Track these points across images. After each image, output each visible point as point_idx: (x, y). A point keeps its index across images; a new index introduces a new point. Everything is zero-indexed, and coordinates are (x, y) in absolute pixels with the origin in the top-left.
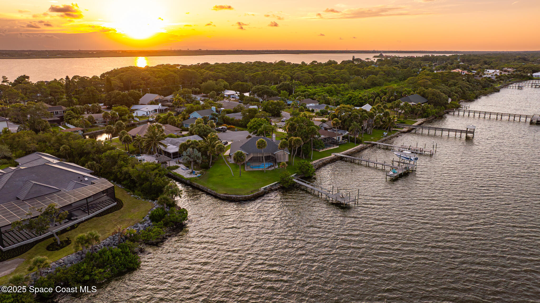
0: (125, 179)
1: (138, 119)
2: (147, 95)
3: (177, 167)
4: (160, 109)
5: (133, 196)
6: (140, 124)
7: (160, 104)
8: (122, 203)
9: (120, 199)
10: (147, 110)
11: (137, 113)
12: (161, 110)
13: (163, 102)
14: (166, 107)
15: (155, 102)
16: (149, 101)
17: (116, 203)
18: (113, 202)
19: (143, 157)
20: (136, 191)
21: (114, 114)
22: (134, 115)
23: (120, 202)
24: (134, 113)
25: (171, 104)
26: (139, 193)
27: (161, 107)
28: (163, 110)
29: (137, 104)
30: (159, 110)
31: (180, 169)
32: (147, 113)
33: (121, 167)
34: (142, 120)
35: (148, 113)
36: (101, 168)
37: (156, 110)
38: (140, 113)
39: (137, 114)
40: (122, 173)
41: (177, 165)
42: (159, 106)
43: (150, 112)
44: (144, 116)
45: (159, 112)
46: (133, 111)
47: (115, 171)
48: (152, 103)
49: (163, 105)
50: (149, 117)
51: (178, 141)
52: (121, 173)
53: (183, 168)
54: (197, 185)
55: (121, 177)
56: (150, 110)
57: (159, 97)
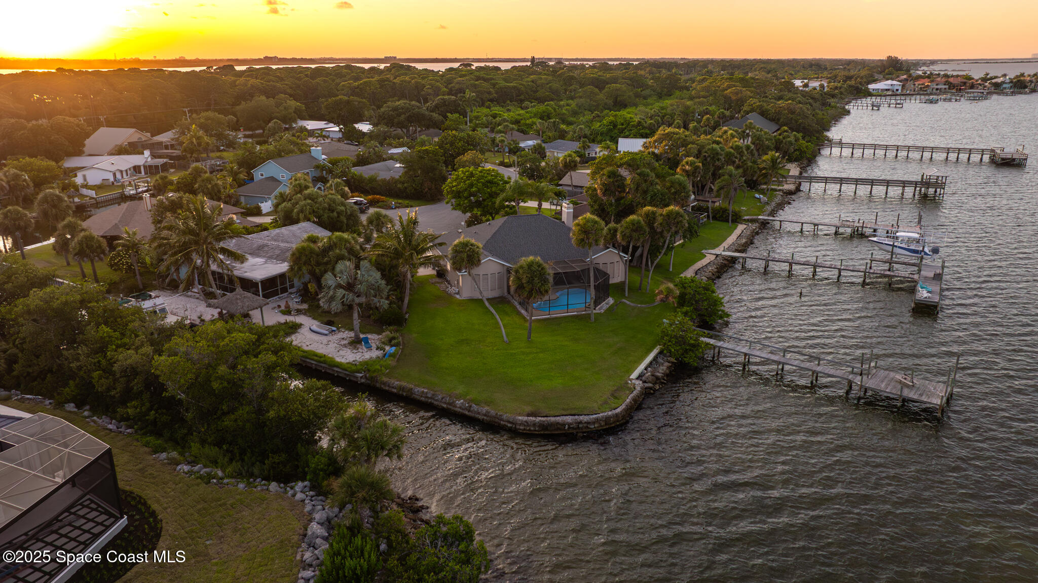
0: (127, 396)
1: (92, 193)
2: (103, 131)
3: (294, 328)
4: (147, 164)
5: (186, 468)
6: (98, 205)
7: (147, 153)
8: (153, 514)
9: (137, 491)
10: (113, 168)
11: (84, 176)
12: (150, 167)
13: (155, 149)
14: (165, 160)
15: (132, 148)
16: (110, 146)
17: (124, 521)
18: (111, 515)
19: (158, 301)
20: (195, 447)
21: (17, 177)
22: (79, 180)
23: (139, 512)
24: (76, 176)
25: (176, 152)
26: (213, 451)
27: (149, 159)
28: (156, 167)
29: (79, 153)
30: (145, 167)
31: (304, 331)
32: (114, 175)
33: (101, 348)
34: (105, 195)
35: (118, 176)
36: (15, 355)
37: (139, 167)
38: (94, 178)
39: (85, 179)
40: (112, 373)
41: (290, 319)
42: (144, 158)
43: (121, 172)
44: (106, 183)
45: (146, 173)
46: (74, 171)
47: (80, 368)
48: (121, 151)
49: (154, 156)
50: (123, 186)
51: (260, 242)
52: (108, 371)
53: (314, 328)
54: (402, 388)
55: (109, 389)
56: (123, 169)
57: (140, 136)
